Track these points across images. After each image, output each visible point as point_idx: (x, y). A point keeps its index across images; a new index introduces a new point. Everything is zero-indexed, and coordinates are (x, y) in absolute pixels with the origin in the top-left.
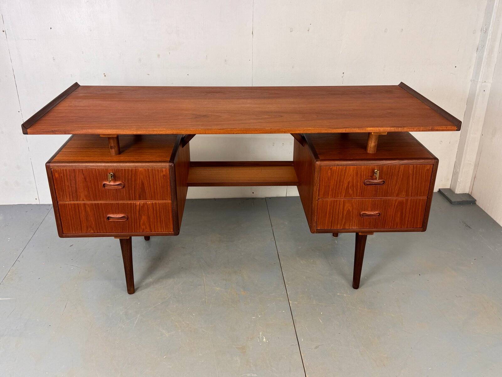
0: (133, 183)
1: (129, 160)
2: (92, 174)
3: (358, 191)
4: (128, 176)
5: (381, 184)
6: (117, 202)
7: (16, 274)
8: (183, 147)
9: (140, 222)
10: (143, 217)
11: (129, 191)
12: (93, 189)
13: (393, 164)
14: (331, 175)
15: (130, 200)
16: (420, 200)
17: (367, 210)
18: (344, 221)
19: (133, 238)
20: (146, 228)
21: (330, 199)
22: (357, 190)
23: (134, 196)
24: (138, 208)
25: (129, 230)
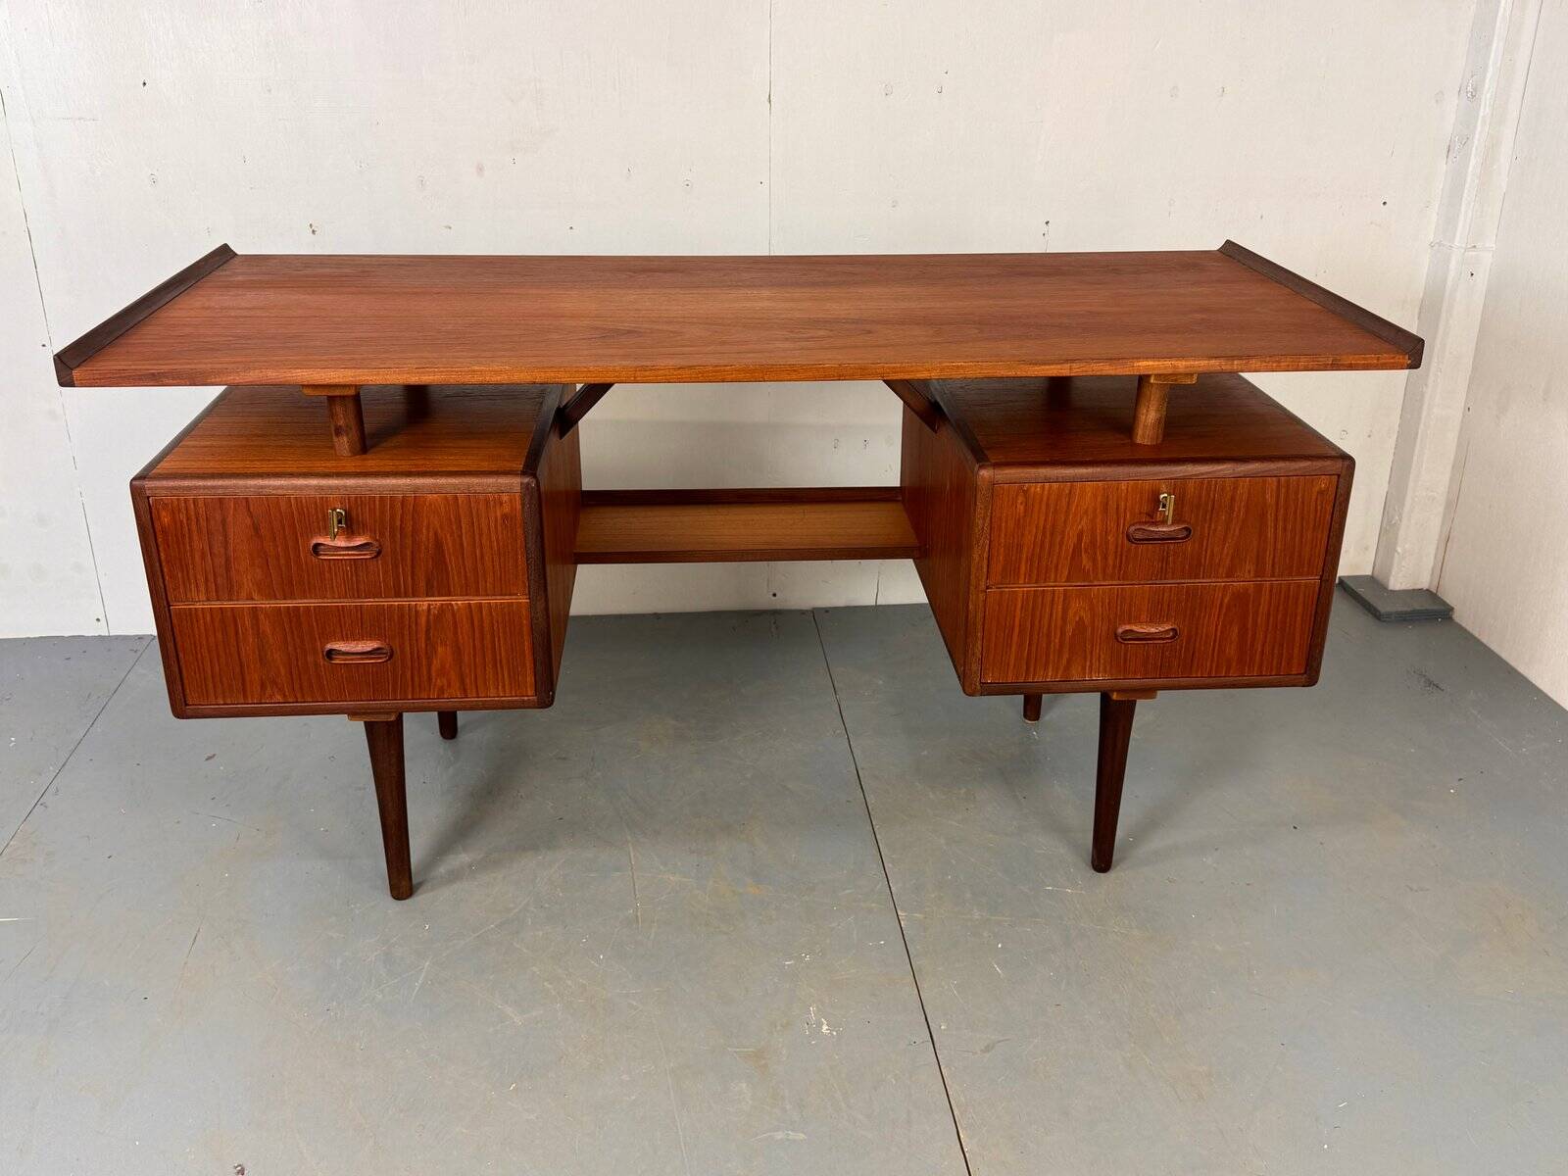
0: (409, 541)
1: (393, 469)
2: (278, 515)
3: (1111, 562)
4: (393, 517)
5: (1179, 539)
6: (358, 602)
7: (35, 844)
8: (561, 438)
9: (429, 664)
10: (440, 650)
11: (396, 567)
12: (282, 561)
13: (1217, 475)
14: (1026, 511)
15: (398, 595)
16: (1299, 586)
17: (1139, 622)
18: (1066, 656)
19: (408, 719)
20: (449, 685)
21: (1022, 588)
22: (1105, 558)
23: (410, 584)
24: (423, 620)
25: (395, 691)
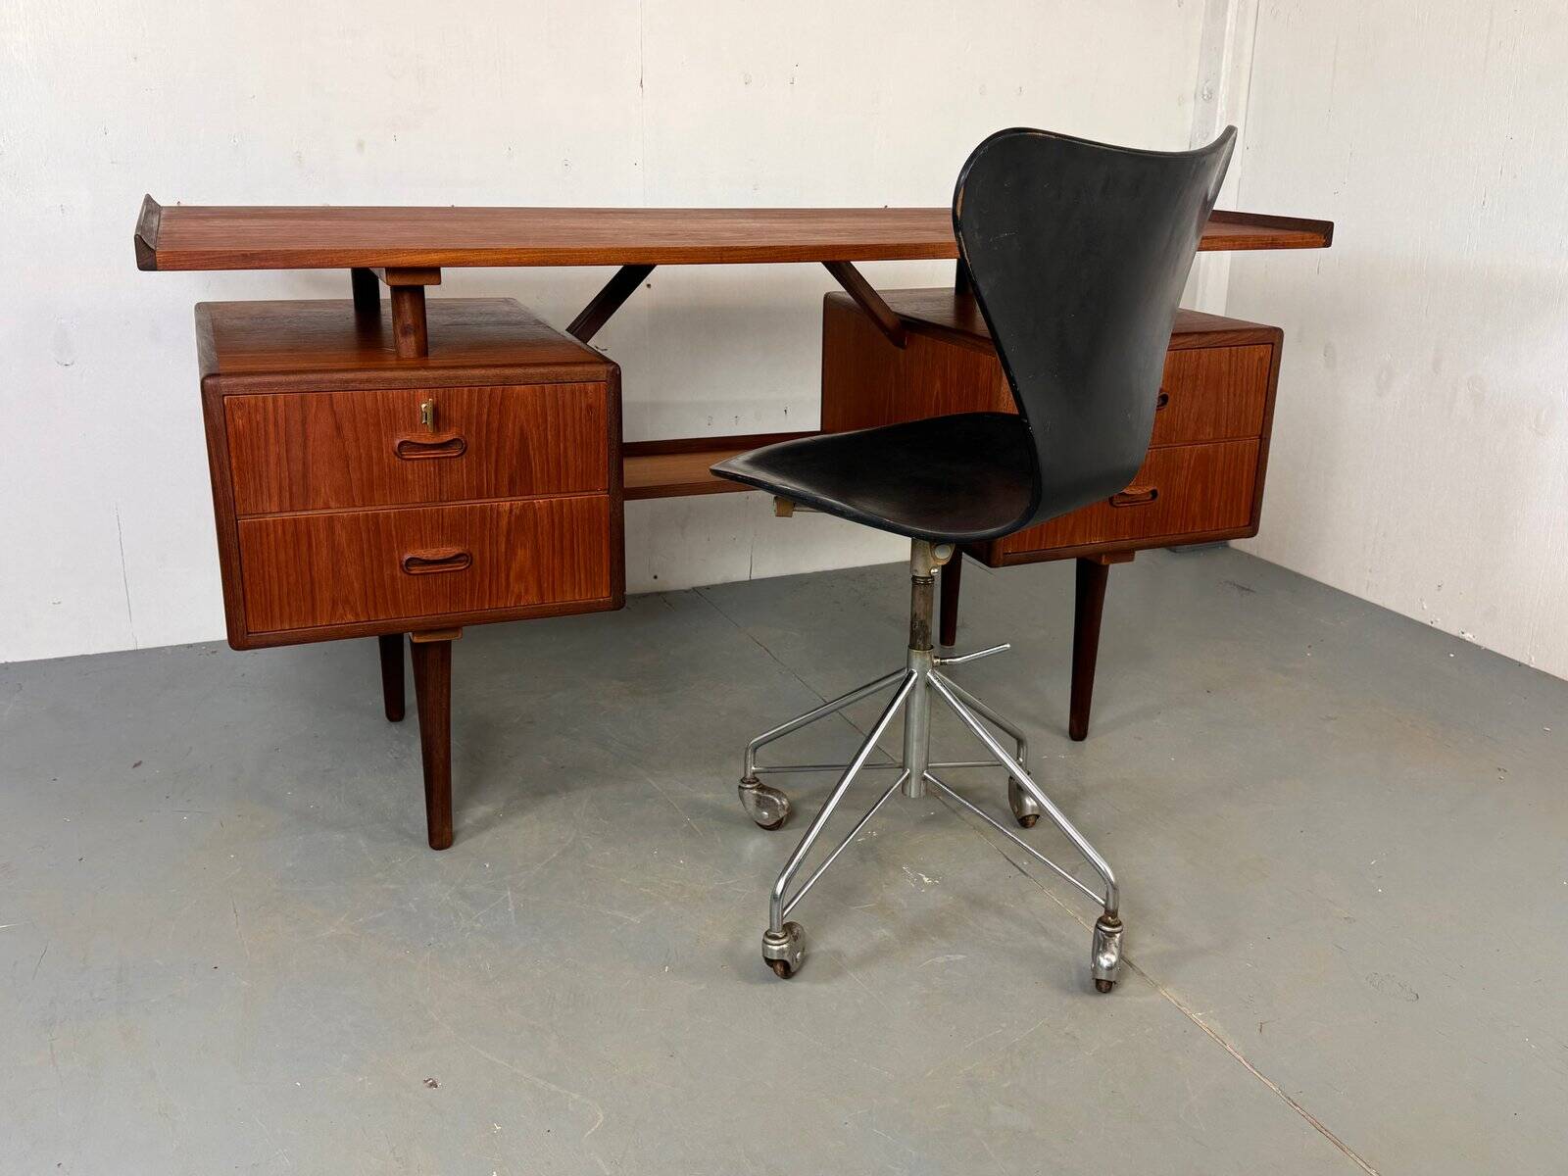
0: (494, 437)
2: (362, 411)
4: (479, 414)
6: (439, 506)
9: (508, 569)
10: (520, 553)
11: (480, 465)
12: (364, 464)
13: (1185, 346)
15: (480, 496)
20: (526, 591)
23: (493, 481)
24: (504, 522)
25: (471, 601)
